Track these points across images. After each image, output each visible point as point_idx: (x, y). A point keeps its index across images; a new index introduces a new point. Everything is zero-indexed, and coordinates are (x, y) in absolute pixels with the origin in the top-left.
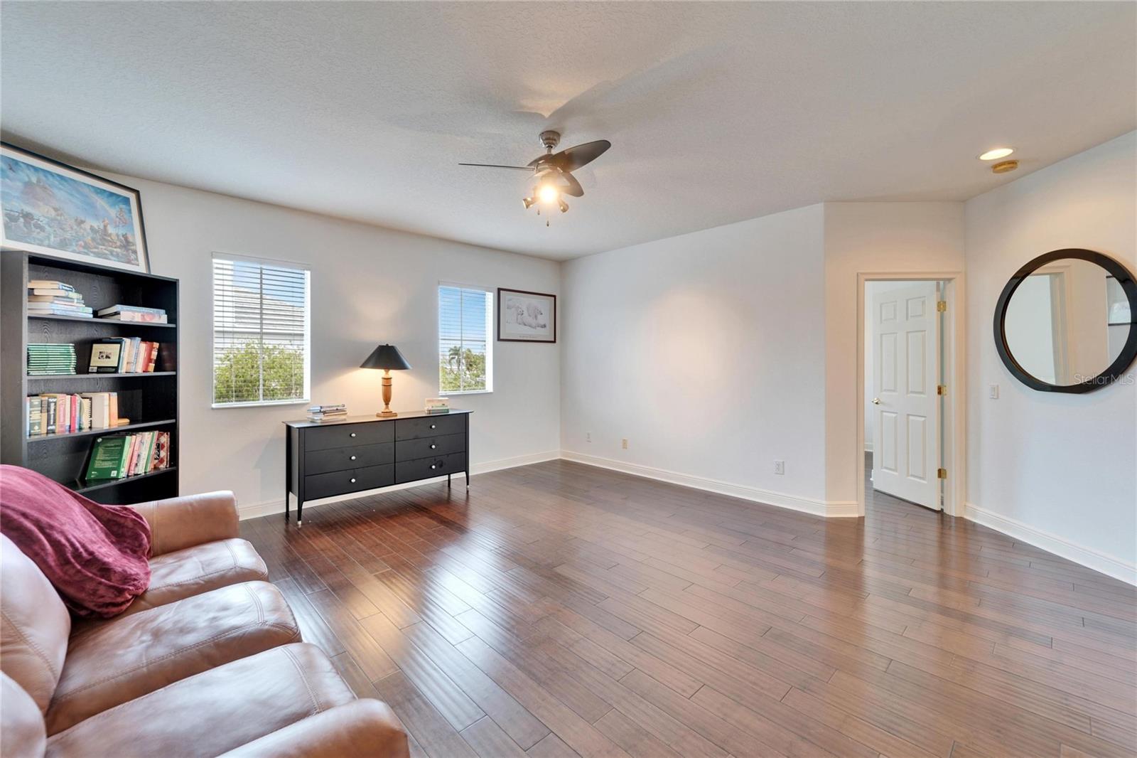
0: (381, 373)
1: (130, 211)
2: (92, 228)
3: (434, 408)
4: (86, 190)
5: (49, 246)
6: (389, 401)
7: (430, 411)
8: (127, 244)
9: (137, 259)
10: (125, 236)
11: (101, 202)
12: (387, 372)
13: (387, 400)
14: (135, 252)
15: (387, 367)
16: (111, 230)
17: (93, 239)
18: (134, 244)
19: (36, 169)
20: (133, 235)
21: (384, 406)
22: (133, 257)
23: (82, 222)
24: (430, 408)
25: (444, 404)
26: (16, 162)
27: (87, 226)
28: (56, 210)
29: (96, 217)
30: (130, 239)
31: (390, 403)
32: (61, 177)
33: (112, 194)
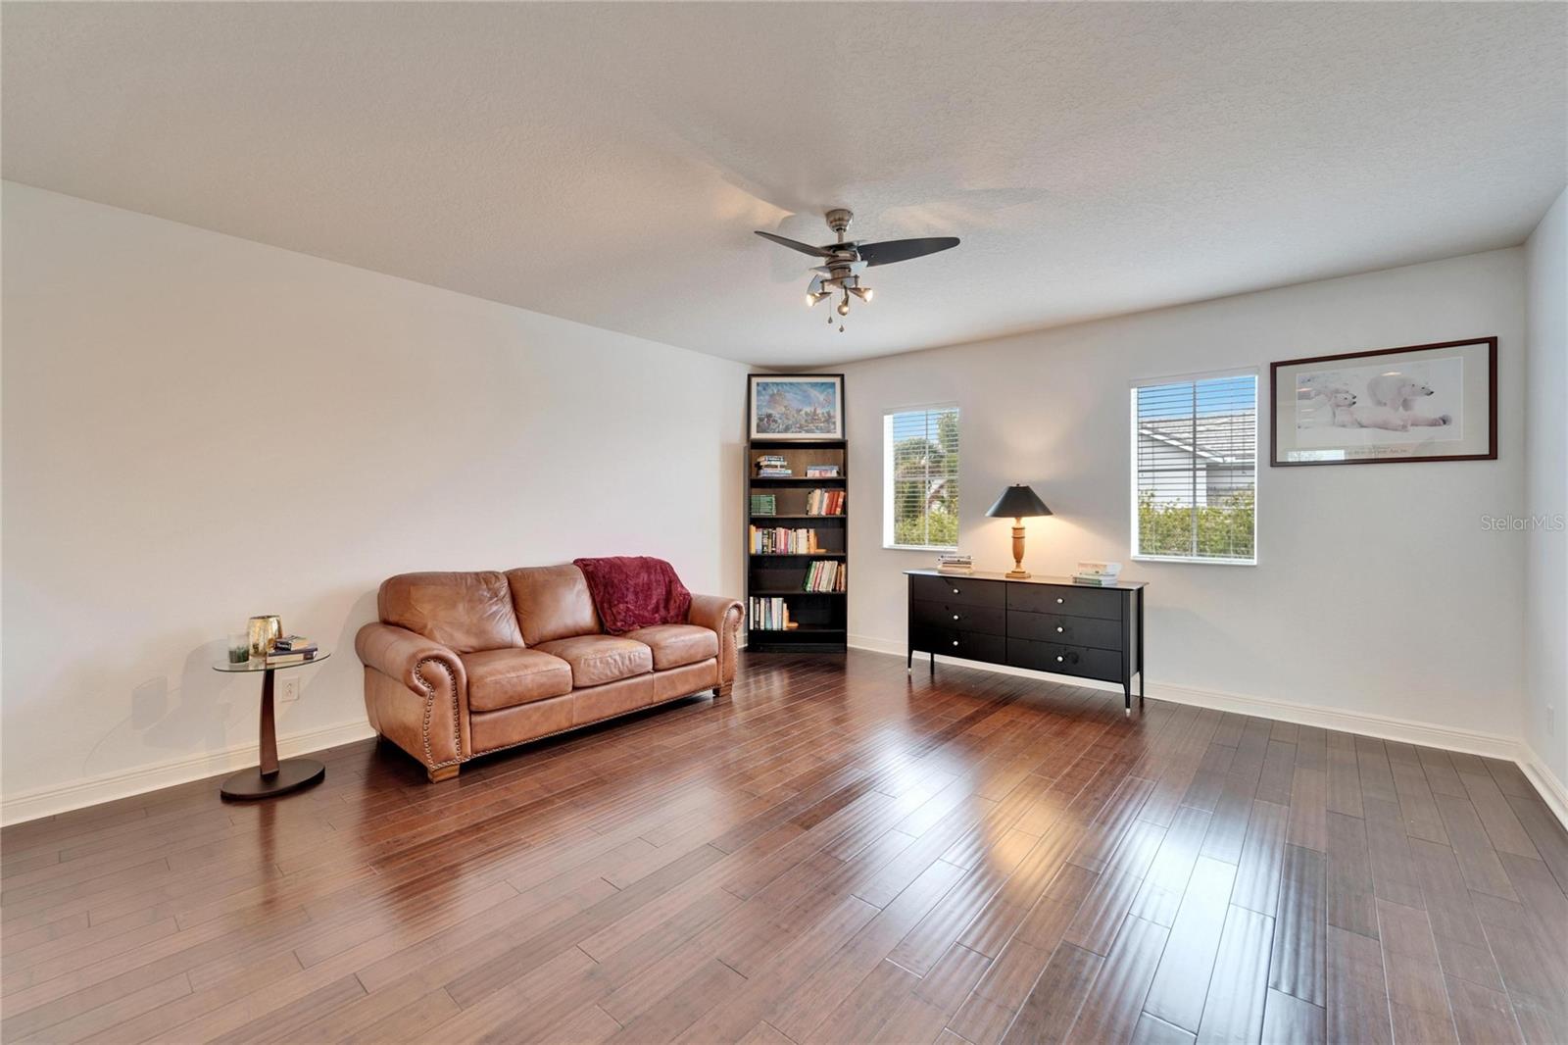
0: (1010, 522)
1: (834, 392)
2: (807, 414)
3: (1081, 576)
4: (805, 387)
5: (779, 432)
6: (1022, 557)
7: (1076, 578)
8: (829, 418)
9: (835, 428)
10: (828, 413)
11: (814, 393)
12: (1018, 521)
13: (1018, 556)
14: (834, 423)
15: (1018, 515)
16: (819, 411)
17: (806, 421)
18: (834, 417)
19: (777, 384)
20: (835, 411)
21: (1015, 564)
22: (832, 427)
23: (800, 410)
24: (1078, 576)
25: (1097, 572)
26: (767, 384)
27: (803, 413)
28: (785, 407)
29: (810, 404)
30: (832, 414)
31: (1022, 561)
32: (791, 384)
33: (823, 384)
